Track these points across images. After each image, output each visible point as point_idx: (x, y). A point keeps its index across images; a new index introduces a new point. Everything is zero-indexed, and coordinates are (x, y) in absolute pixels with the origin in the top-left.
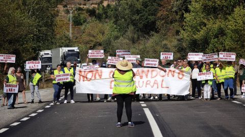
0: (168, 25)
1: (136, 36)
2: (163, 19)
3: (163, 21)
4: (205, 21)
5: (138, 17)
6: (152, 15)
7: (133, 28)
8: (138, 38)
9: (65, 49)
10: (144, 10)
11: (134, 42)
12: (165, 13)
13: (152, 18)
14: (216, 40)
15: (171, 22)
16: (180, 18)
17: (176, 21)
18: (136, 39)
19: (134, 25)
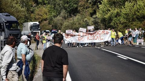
0: (85, 10)
1: (66, 15)
2: (82, 6)
3: (82, 8)
4: (110, 9)
5: (68, 5)
6: (76, 4)
7: (64, 11)
8: (68, 16)
9: (32, 23)
10: (71, 1)
11: (65, 19)
12: (83, 3)
13: (75, 6)
14: (116, 18)
15: (87, 8)
16: (91, 6)
17: (89, 7)
18: (66, 17)
19: (65, 9)
